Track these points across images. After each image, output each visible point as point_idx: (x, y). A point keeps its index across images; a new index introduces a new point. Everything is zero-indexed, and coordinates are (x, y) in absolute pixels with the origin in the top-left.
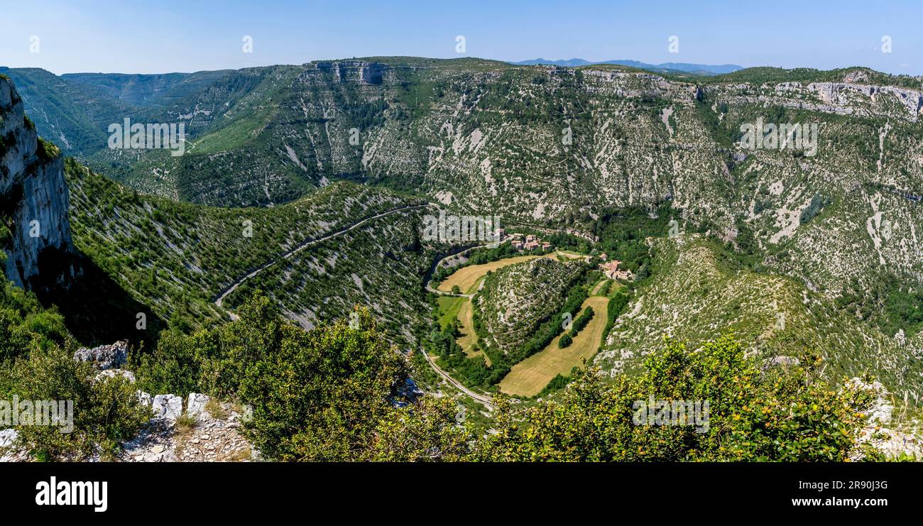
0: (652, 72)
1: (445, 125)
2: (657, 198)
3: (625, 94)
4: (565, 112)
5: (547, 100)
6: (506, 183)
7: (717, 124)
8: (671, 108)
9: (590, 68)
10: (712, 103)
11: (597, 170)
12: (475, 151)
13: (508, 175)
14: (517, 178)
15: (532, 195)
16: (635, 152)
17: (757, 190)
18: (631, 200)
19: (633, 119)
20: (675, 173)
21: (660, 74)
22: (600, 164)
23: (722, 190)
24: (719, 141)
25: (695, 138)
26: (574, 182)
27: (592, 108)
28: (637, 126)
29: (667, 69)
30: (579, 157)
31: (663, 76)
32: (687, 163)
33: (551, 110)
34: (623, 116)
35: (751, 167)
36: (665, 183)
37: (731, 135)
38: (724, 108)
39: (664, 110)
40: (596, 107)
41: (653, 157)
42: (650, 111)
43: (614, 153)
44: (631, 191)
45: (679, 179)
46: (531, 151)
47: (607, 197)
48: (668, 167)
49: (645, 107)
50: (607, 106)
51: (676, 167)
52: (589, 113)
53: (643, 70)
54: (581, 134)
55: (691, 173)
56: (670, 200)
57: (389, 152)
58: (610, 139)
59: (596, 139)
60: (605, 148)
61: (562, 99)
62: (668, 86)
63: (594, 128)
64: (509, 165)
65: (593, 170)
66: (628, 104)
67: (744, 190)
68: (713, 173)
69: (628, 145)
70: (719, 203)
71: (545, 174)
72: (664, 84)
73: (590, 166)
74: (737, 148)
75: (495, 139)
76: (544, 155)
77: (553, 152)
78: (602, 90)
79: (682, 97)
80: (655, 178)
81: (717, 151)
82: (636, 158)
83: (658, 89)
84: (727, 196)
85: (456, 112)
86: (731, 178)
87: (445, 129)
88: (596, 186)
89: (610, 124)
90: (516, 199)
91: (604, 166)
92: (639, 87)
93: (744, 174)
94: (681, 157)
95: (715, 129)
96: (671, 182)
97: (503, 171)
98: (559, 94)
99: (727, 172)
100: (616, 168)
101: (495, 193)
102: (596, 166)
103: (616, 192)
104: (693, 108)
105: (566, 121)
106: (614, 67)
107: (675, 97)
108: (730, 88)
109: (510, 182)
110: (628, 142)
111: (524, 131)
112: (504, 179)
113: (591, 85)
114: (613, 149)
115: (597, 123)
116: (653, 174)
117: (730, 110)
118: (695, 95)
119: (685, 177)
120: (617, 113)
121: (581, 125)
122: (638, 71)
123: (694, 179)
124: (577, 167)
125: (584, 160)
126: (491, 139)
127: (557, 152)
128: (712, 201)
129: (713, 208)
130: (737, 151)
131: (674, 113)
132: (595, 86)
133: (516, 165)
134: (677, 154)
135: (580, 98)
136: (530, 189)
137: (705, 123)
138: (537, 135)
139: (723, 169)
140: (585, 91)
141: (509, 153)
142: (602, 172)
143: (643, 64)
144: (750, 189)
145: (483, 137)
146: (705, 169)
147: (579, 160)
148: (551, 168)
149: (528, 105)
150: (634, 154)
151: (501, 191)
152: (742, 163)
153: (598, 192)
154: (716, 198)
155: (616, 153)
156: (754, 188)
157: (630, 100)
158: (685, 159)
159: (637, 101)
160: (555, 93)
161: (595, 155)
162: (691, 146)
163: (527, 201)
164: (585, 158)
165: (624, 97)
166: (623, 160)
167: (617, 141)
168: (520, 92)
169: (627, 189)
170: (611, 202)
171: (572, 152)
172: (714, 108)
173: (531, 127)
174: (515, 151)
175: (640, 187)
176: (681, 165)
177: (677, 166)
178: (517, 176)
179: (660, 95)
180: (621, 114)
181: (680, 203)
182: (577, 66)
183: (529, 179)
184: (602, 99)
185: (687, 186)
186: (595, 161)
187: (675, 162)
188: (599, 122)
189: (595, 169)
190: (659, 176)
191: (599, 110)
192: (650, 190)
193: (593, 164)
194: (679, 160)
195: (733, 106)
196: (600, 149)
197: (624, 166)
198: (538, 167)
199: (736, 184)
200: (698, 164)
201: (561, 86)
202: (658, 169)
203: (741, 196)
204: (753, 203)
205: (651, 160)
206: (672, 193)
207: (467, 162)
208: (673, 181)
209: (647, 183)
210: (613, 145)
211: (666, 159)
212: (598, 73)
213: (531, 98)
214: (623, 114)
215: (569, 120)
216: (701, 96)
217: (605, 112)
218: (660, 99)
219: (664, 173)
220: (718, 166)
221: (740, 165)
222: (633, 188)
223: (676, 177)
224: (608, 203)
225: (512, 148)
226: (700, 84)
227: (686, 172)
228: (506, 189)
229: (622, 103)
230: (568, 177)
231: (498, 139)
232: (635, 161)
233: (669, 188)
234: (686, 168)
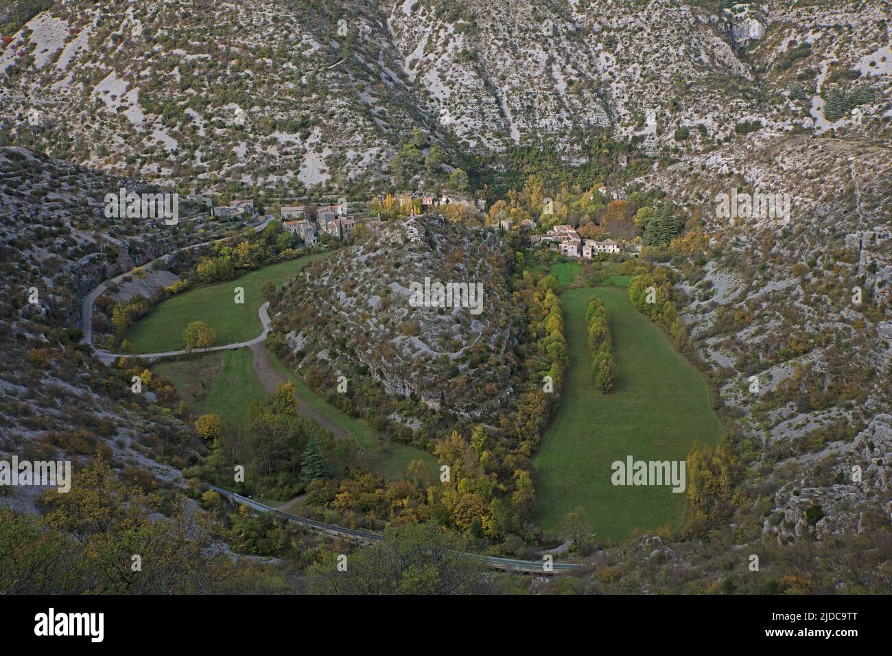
2: (577, 123)
6: (199, 120)
11: (418, 86)
13: (199, 105)
14: (226, 107)
15: (283, 137)
16: (499, 43)
17: (821, 79)
18: (516, 135)
20: (605, 75)
22: (421, 74)
23: (732, 89)
25: (637, 4)
26: (380, 104)
30: (368, 61)
32: (627, 53)
35: (783, 43)
36: (587, 95)
41: (546, 49)
43: (449, 48)
44: (510, 117)
47: (458, 134)
48: (585, 65)
51: (602, 63)
55: (643, 69)
56: (607, 125)
59: (395, 29)
60: (423, 42)
65: (409, 87)
68: (700, 62)
69: (480, 30)
73: (397, 79)
74: (739, 15)
80: (561, 86)
81: (698, 22)
82: (506, 55)
84: (747, 99)
86: (741, 68)
88: (427, 114)
90: (240, 150)
91: (432, 75)
93: (769, 59)
94: (610, 45)
96: (599, 92)
99: (731, 57)
100: (465, 77)
102: (411, 79)
103: (480, 124)
109: (208, 117)
110: (479, 25)
114: (446, 43)
116: (556, 82)
119: (630, 80)
123: (655, 79)
125: (380, 67)
130: (739, 20)
134: (598, 41)
136: (272, 127)
139: (720, 52)
142: (431, 89)
146: (678, 56)
147: (370, 66)
150: (498, 48)
152: (754, 43)
155: (456, 49)
156: (811, 74)
158: (620, 47)
161: (403, 58)
162: (630, 21)
163: (273, 150)
164: (380, 63)
166: (475, 59)
167: (450, 26)
169: (502, 114)
171: (351, 50)
175: (530, 108)
176: (613, 59)
177: (604, 62)
178: (225, 102)
181: (631, 128)
183: (262, 106)
185: (639, 94)
186: (406, 70)
187: (597, 56)
189: (411, 84)
190: (570, 83)
192: (556, 110)
193: (403, 76)
194: (605, 50)
196: (413, 46)
197: (481, 71)
199: (758, 78)
200: (657, 52)
202: (563, 71)
204: (817, 101)
205: (543, 57)
206: (608, 111)
208: (603, 89)
209: (545, 99)
210: (442, 34)
211: (576, 51)
219: (578, 76)
220: (707, 50)
221: (752, 47)
222: (514, 112)
223: (609, 81)
224: (466, 145)
227: (630, 70)
228: (201, 133)
232: (505, 60)
233: (599, 103)
234: (628, 62)
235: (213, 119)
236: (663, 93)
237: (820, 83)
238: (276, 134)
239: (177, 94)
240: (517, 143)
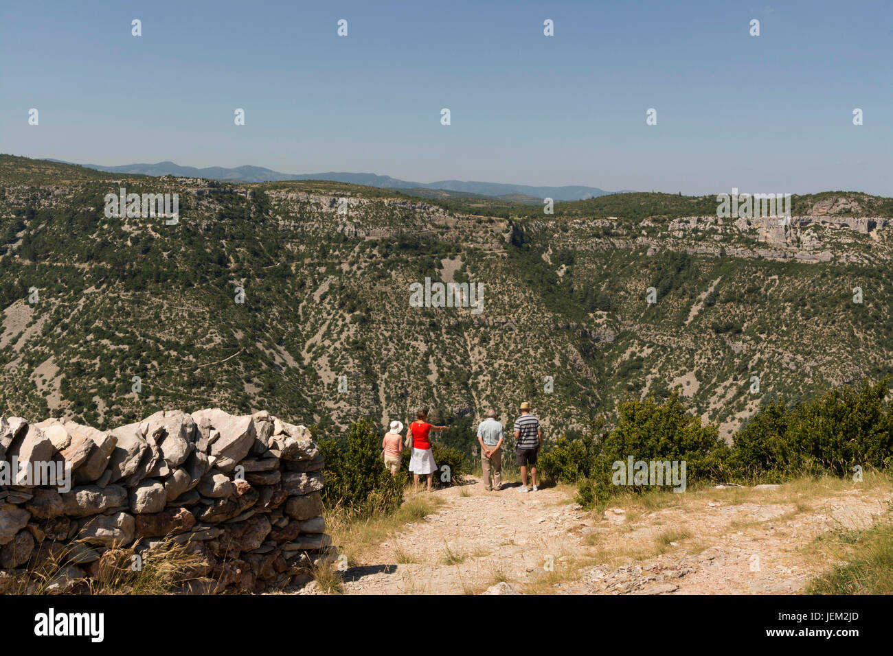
0: (417, 199)
2: (441, 413)
3: (362, 234)
4: (233, 265)
5: (191, 243)
6: (102, 408)
7: (554, 283)
8: (459, 257)
9: (284, 187)
10: (544, 249)
11: (309, 370)
12: (17, 347)
13: (106, 391)
16: (387, 334)
17: (645, 391)
18: (385, 421)
19: (380, 277)
20: (475, 368)
21: (434, 202)
22: (315, 359)
23: (572, 394)
24: (559, 312)
25: (511, 306)
26: (260, 394)
27: (291, 257)
28: (388, 289)
29: (447, 192)
30: (270, 346)
31: (441, 206)
32: (497, 350)
33: (200, 262)
34: (359, 273)
35: (628, 352)
36: (454, 386)
37: (583, 301)
38: (568, 258)
39: (445, 262)
40: (301, 257)
41: (427, 342)
42: (415, 262)
43: (343, 336)
44: (384, 404)
45: (483, 379)
46: (158, 340)
47: (333, 418)
48: (459, 358)
49: (405, 257)
50: (324, 254)
51: (474, 357)
52: (286, 267)
53: (398, 194)
54: (270, 305)
55: (507, 366)
56: (468, 415)
58: (334, 312)
59: (305, 314)
60: (324, 328)
61: (224, 242)
62: (451, 222)
63: (298, 294)
64: (107, 371)
65: (301, 371)
66: (368, 250)
67: (618, 392)
68: (553, 365)
69: (373, 322)
70: (568, 416)
71: (194, 383)
72: (442, 217)
73: (292, 363)
74: (598, 321)
75: (67, 321)
76: (189, 346)
77: (210, 340)
78: (310, 226)
79: (480, 240)
80: (433, 378)
81: (557, 328)
82: (391, 345)
83: (429, 226)
84: (583, 404)
86: (588, 372)
88: (309, 399)
89: (331, 286)
91: (323, 361)
92: (391, 222)
93: (616, 364)
94: (484, 340)
95: (551, 291)
96: (466, 385)
97: (92, 382)
98: (216, 232)
99: (580, 361)
100: (351, 365)
102: (306, 363)
103: (354, 409)
104: (503, 258)
105: (235, 282)
106: (335, 186)
107: (466, 240)
108: (577, 226)
109: (110, 404)
110: (373, 317)
111: (138, 302)
112: (96, 399)
113: (287, 216)
114: (342, 331)
115: (303, 285)
116: (429, 372)
117: (578, 260)
118: (507, 236)
119: (494, 374)
120: (345, 267)
121: (269, 289)
122: (386, 196)
123: (514, 377)
124: (264, 367)
125: (279, 352)
126: (57, 321)
127: (218, 339)
128: (553, 413)
129: (557, 425)
130: (599, 325)
131: (465, 266)
132: (297, 220)
133: (123, 369)
134: (475, 335)
135: (262, 239)
137: (530, 282)
138: (170, 309)
139: (571, 357)
140: (275, 227)
141: (104, 347)
142: (320, 373)
143: (396, 182)
144: (630, 389)
145: (35, 318)
146: (535, 358)
147: (267, 352)
148: (206, 371)
149: (146, 251)
150: (385, 338)
152: (609, 346)
153: (313, 410)
154: (561, 408)
155: (348, 337)
156: (638, 387)
157: (374, 244)
158: (492, 343)
159: (388, 247)
160: (208, 229)
161: (304, 342)
162: (504, 320)
164: (281, 348)
165: (358, 240)
166: (363, 348)
167: (348, 317)
169: (377, 401)
170: (344, 428)
171: (253, 338)
172: (546, 257)
173: (155, 294)
175: (403, 396)
176: (485, 354)
177: (477, 356)
178: (127, 391)
179: (434, 236)
180: (354, 268)
182: (256, 180)
183: (158, 395)
184: (311, 242)
185: (500, 389)
186: (304, 353)
187: (472, 349)
188: (309, 282)
189: (304, 368)
190: (442, 375)
191: (307, 261)
192: (424, 400)
193: (299, 359)
194: (480, 344)
195: (584, 254)
196: (314, 330)
197: (366, 361)
198: (177, 369)
199: (601, 382)
200: (519, 351)
201: (222, 217)
202: (438, 363)
203: (612, 401)
205: (423, 347)
206: (471, 403)
208: (470, 382)
209: (418, 388)
210: (340, 323)
211: (453, 344)
212: (302, 196)
213: (151, 239)
214: (359, 268)
215: (243, 280)
216: (518, 238)
217: (320, 265)
218: (435, 243)
219: (449, 368)
220: (561, 354)
221: (606, 349)
222: (388, 398)
223: (477, 374)
224: (338, 429)
225: (112, 337)
226: (516, 218)
227: (496, 366)
229: (357, 249)
230: (246, 385)
231: (75, 320)
232: (389, 350)
233: (463, 395)
234: (496, 358)
235: (114, 407)
236: (518, 391)
237: (643, 395)
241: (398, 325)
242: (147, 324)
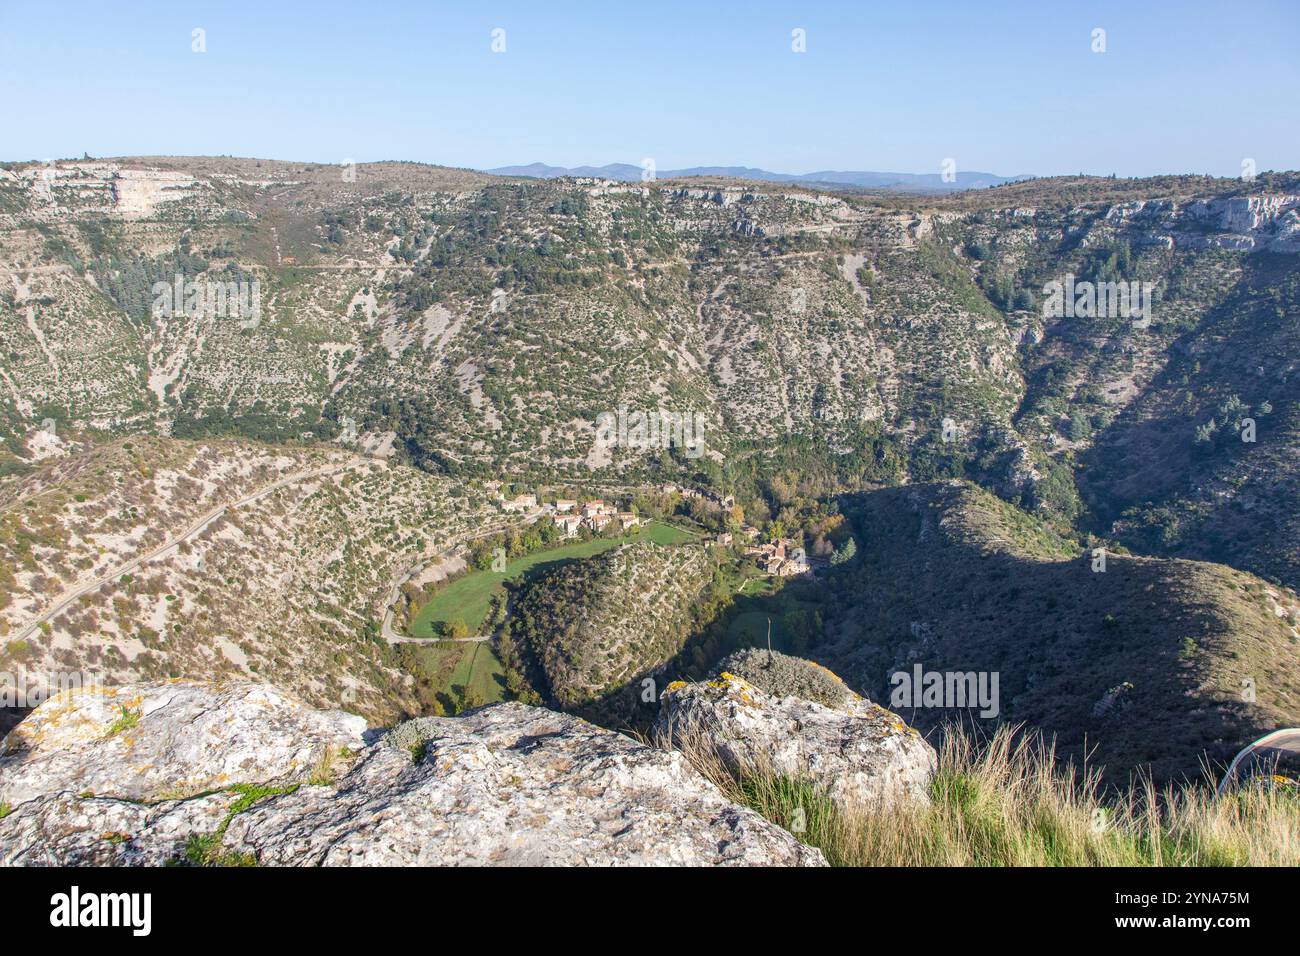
1: (358, 299)
2: (846, 416)
4: (630, 265)
6: (520, 404)
8: (860, 254)
11: (710, 370)
12: (440, 347)
13: (523, 391)
14: (542, 395)
15: (580, 424)
16: (790, 335)
18: (789, 423)
19: (779, 276)
20: (879, 369)
22: (715, 360)
25: (920, 306)
26: (668, 393)
27: (687, 257)
28: (789, 288)
30: (672, 347)
32: (904, 351)
33: (599, 262)
34: (756, 271)
36: (861, 389)
39: (846, 258)
40: (697, 256)
41: (830, 343)
42: (815, 260)
43: (744, 338)
44: (787, 406)
45: (890, 382)
46: (567, 342)
47: (737, 419)
48: (862, 359)
49: (804, 254)
50: (720, 253)
52: (683, 266)
53: (796, 188)
54: (669, 305)
57: (222, 363)
58: (732, 312)
59: (703, 314)
60: (724, 329)
61: (622, 242)
63: (697, 294)
64: (521, 371)
65: (703, 372)
66: (765, 249)
69: (774, 322)
71: (603, 382)
73: (694, 364)
75: (480, 323)
76: (597, 347)
77: (615, 341)
78: (706, 224)
79: (886, 234)
80: (836, 380)
82: (794, 346)
85: (381, 274)
87: (358, 307)
88: (712, 400)
90: (545, 433)
91: (724, 362)
92: (791, 217)
94: (891, 341)
100: (753, 366)
101: (497, 425)
102: (706, 363)
103: (757, 410)
105: (634, 283)
107: (870, 234)
109: (527, 402)
110: (774, 317)
111: (545, 304)
112: (514, 396)
113: (680, 216)
114: (742, 332)
115: (700, 284)
119: (902, 378)
120: (743, 267)
121: (667, 290)
122: (784, 191)
124: (668, 367)
125: (680, 352)
126: (471, 323)
127: (623, 338)
131: (868, 263)
132: (692, 218)
133: (536, 368)
134: (880, 337)
135: (658, 238)
136: (574, 414)
138: (576, 311)
140: (669, 227)
141: (517, 347)
142: (722, 374)
145: (452, 321)
147: (669, 352)
148: (613, 370)
150: (788, 338)
151: (510, 421)
153: (717, 411)
155: (749, 338)
157: (770, 242)
158: (899, 344)
159: (786, 244)
161: (705, 343)
162: (911, 321)
163: (570, 436)
164: (683, 349)
166: (765, 350)
167: (748, 317)
168: (528, 231)
169: (780, 403)
170: (748, 429)
171: (655, 339)
173: (560, 296)
174: (528, 342)
175: (807, 399)
176: (891, 356)
177: (883, 358)
178: (541, 390)
179: (835, 232)
180: (751, 267)
181: (894, 424)
183: (569, 394)
184: (707, 240)
185: (907, 393)
186: (704, 354)
188: (706, 283)
189: (705, 369)
190: (847, 377)
193: (700, 360)
194: (886, 346)
196: (716, 330)
198: (586, 369)
202: (843, 365)
205: (826, 350)
207: (422, 371)
209: (822, 391)
210: (740, 324)
211: (858, 345)
212: (697, 193)
214: (756, 267)
215: (642, 279)
217: (716, 263)
218: (838, 240)
219: (855, 370)
222: (791, 401)
223: (884, 376)
224: (742, 430)
225: (523, 338)
227: (904, 368)
228: (520, 417)
229: (753, 248)
230: (652, 385)
231: (488, 322)
235: (532, 405)
238: (575, 421)
239: (510, 381)
240: (789, 431)
241: (800, 325)
242: (555, 326)
